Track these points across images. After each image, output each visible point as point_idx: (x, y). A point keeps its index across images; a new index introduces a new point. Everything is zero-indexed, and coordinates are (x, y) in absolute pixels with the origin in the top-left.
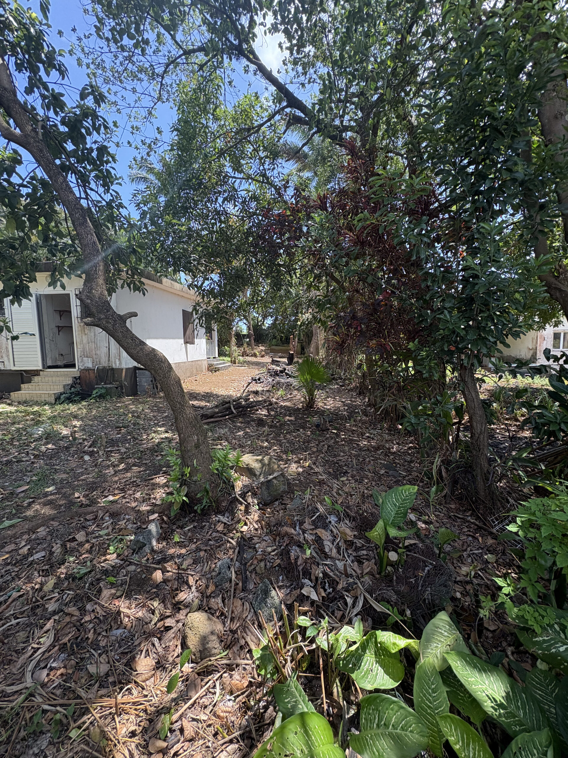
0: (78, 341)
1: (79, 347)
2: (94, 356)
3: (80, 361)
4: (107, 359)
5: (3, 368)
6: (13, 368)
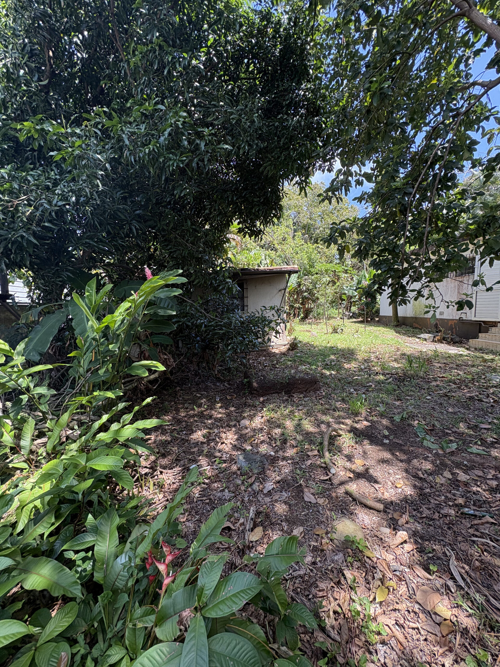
5: (464, 318)
6: (474, 319)
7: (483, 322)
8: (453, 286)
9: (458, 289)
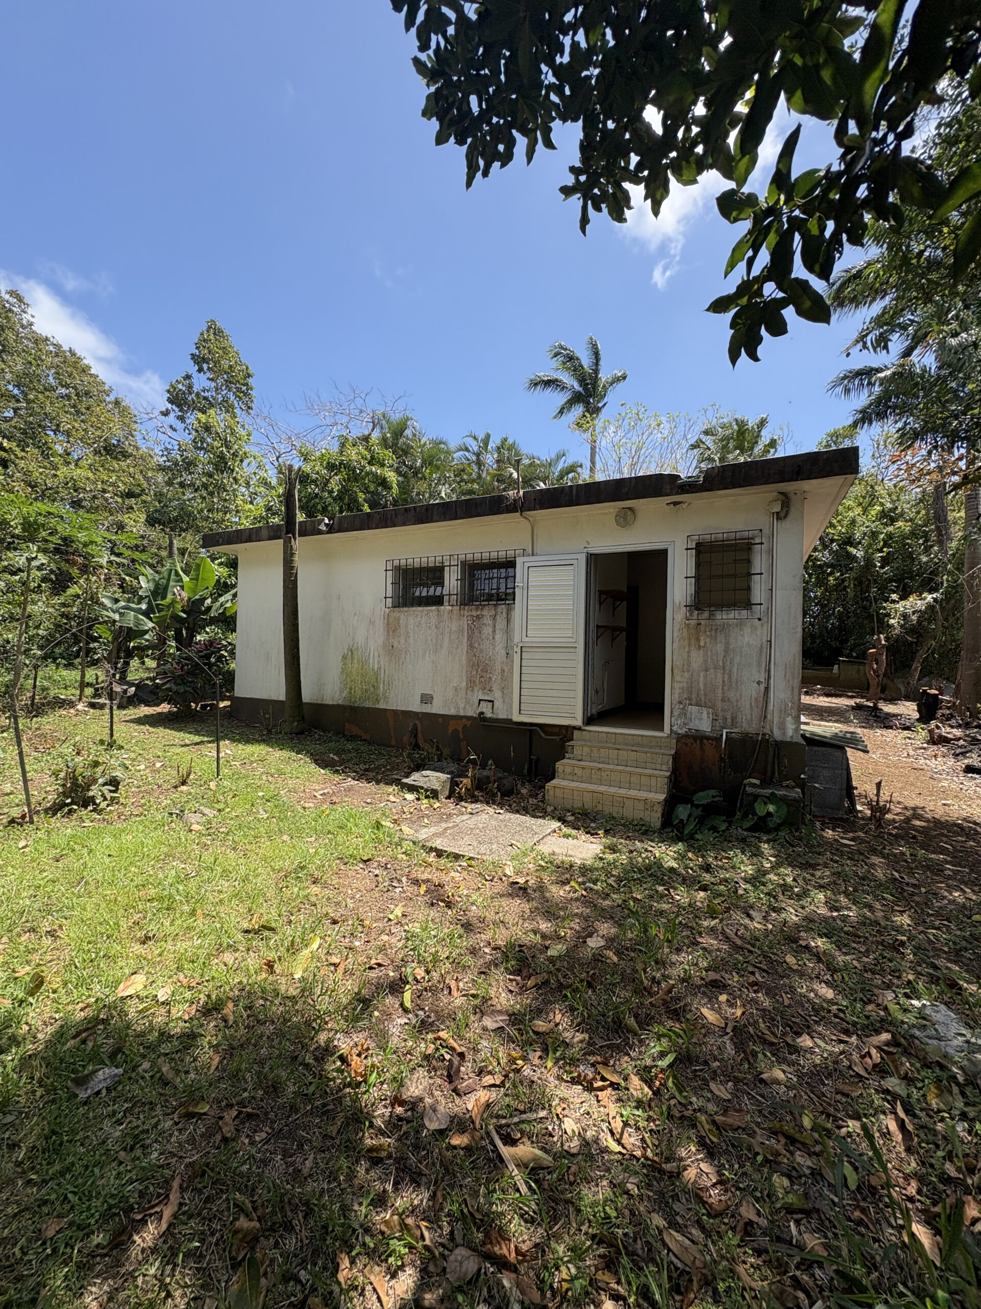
0: (678, 663)
1: (678, 678)
2: (719, 705)
3: (676, 713)
4: (756, 712)
5: (489, 715)
6: (517, 718)
7: (542, 726)
8: (454, 628)
9: (470, 638)
